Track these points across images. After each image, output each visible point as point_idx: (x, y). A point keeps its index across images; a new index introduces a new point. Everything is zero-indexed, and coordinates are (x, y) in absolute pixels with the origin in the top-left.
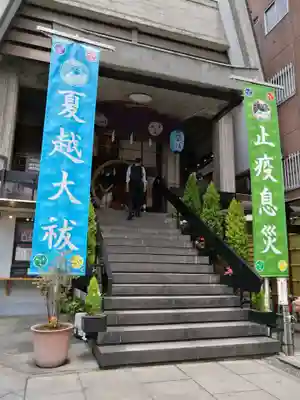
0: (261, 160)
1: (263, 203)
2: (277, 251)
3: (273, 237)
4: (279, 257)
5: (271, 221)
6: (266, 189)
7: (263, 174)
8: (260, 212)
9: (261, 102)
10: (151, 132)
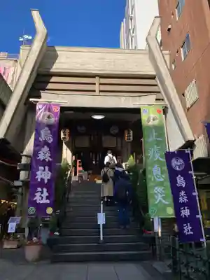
0: (153, 149)
1: (155, 174)
2: (165, 202)
5: (161, 184)
8: (153, 179)
10: (112, 132)
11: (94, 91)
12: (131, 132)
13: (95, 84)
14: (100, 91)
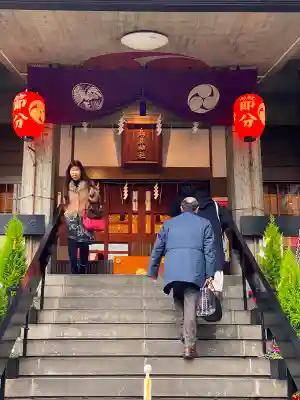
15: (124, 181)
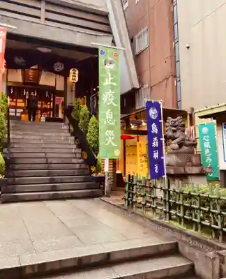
0: (107, 93)
1: (107, 117)
2: (114, 144)
3: (112, 137)
4: (115, 148)
5: (110, 128)
6: (109, 110)
7: (108, 101)
8: (105, 122)
9: (110, 59)
10: (56, 69)
11: (39, 18)
12: (77, 72)
13: (40, 9)
14: (46, 19)
15: (25, 88)
